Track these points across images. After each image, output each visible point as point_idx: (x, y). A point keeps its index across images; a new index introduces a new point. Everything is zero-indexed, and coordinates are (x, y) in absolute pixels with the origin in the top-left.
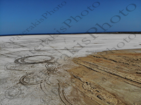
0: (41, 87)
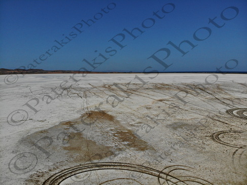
0: (235, 153)
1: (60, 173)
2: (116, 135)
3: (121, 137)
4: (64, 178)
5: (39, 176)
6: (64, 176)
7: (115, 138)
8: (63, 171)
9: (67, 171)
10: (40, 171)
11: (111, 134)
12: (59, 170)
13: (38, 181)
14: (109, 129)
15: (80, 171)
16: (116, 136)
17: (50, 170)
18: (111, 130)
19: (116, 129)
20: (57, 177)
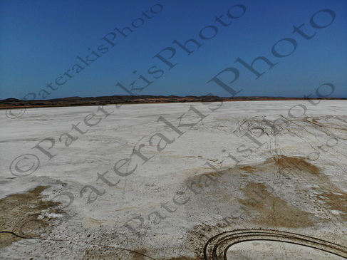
1: (231, 233)
2: (321, 197)
3: (329, 201)
4: (236, 240)
5: (204, 230)
6: (236, 238)
7: (319, 201)
8: (235, 230)
9: (241, 232)
10: (207, 224)
11: (312, 195)
12: (230, 228)
13: (203, 236)
14: (309, 186)
15: (260, 238)
16: (321, 199)
17: (219, 226)
18: (314, 189)
19: (322, 188)
20: (227, 236)
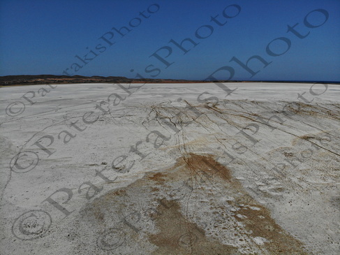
2: (239, 216)
3: (248, 222)
7: (239, 224)
11: (229, 214)
14: (224, 199)
16: (239, 220)
18: (229, 202)
19: (238, 200)
